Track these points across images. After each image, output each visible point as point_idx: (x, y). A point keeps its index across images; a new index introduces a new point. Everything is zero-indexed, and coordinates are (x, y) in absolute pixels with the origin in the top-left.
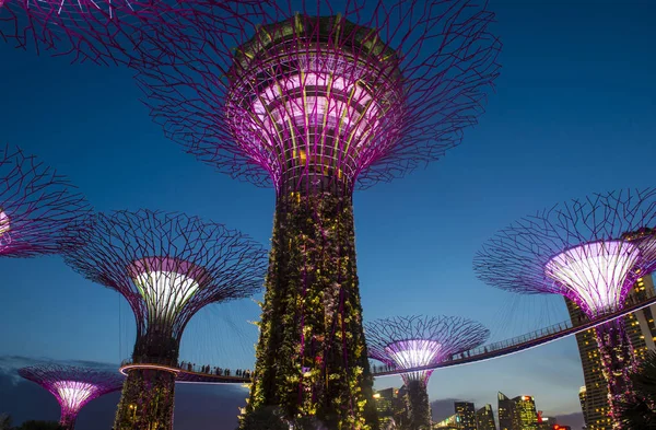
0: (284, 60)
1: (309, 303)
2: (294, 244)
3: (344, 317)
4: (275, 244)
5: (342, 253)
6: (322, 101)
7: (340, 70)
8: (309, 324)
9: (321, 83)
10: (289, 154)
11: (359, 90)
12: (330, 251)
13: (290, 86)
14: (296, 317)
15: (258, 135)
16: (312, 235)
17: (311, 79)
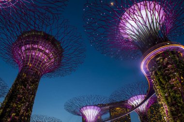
0: (35, 40)
1: (17, 107)
2: (19, 88)
3: (27, 112)
4: (13, 86)
5: (32, 94)
6: (41, 53)
7: (48, 48)
8: (15, 113)
9: (43, 49)
10: (27, 63)
11: (51, 54)
12: (29, 93)
13: (34, 47)
14: (11, 110)
15: (20, 55)
16: (25, 87)
17: (41, 47)
